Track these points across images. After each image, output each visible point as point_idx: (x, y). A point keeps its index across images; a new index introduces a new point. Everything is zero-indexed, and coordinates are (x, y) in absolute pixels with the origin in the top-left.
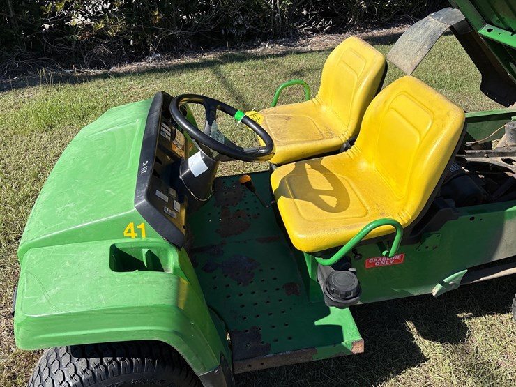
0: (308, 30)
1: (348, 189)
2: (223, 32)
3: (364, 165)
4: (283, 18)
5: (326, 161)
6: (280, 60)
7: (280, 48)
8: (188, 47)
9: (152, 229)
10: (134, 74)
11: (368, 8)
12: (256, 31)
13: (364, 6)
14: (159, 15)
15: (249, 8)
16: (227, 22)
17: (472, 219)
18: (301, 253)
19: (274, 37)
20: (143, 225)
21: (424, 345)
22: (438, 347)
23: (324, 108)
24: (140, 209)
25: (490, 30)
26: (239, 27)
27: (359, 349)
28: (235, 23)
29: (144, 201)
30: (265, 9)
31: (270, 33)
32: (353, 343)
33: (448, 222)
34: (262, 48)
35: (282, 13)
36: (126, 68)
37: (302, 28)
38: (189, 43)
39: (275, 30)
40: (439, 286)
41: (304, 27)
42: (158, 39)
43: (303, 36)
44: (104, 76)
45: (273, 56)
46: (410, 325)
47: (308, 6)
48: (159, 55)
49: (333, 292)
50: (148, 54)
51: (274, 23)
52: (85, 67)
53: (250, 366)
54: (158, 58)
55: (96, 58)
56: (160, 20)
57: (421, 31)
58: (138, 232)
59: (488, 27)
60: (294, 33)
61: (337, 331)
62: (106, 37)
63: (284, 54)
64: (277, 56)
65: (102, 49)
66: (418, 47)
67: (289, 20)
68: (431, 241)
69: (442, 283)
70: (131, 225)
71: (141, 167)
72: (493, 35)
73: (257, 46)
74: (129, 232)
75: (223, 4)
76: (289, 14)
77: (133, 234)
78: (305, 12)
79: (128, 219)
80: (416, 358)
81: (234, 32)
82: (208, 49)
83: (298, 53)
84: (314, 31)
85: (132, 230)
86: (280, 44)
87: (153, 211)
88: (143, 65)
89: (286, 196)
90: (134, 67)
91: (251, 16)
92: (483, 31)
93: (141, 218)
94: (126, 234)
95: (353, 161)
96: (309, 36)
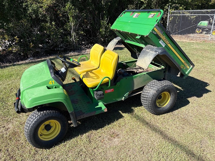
0: (85, 48)
1: (99, 76)
2: (56, 49)
3: (102, 71)
4: (76, 44)
5: (93, 71)
6: (77, 57)
7: (77, 53)
8: (43, 55)
9: (56, 82)
10: (25, 64)
11: (104, 40)
12: (67, 49)
13: (102, 40)
14: (32, 44)
15: (64, 41)
16: (57, 46)
17: (126, 79)
18: (88, 88)
19: (74, 51)
20: (54, 81)
21: (123, 114)
22: (127, 114)
23: (92, 62)
24: (53, 78)
25: (127, 41)
26: (61, 47)
27: (106, 110)
28: (60, 46)
29: (53, 76)
30: (70, 42)
31: (72, 49)
32: (104, 109)
33: (121, 80)
34: (70, 54)
35: (76, 43)
36: (20, 62)
37: (83, 47)
38: (44, 53)
39: (74, 48)
40: (124, 97)
41: (84, 47)
42: (32, 52)
43: (84, 49)
44: (14, 65)
45: (74, 56)
46: (120, 112)
47: (84, 40)
48: (32, 58)
49: (98, 95)
50: (28, 58)
51: (73, 46)
52: (4, 63)
53: (80, 117)
54: (32, 59)
55: (9, 60)
56: (33, 46)
57: (113, 42)
58: (52, 83)
59: (126, 40)
60: (80, 49)
61: (101, 108)
62: (12, 53)
63: (78, 55)
64: (76, 56)
65: (10, 57)
66: (112, 46)
67: (78, 45)
68: (118, 84)
69: (124, 96)
70: (51, 81)
71: (50, 71)
72: (127, 42)
73: (68, 53)
74: (50, 83)
75: (55, 40)
76: (78, 43)
77: (51, 83)
78: (83, 43)
79: (50, 80)
80: (121, 117)
81: (60, 49)
82: (51, 55)
83: (83, 54)
84: (87, 48)
85: (51, 82)
86: (76, 52)
87: (56, 78)
88: (27, 61)
89: (85, 77)
90: (24, 62)
91: (65, 44)
92: (126, 41)
93: (53, 79)
94: (49, 84)
95: (100, 71)
96: (86, 49)
